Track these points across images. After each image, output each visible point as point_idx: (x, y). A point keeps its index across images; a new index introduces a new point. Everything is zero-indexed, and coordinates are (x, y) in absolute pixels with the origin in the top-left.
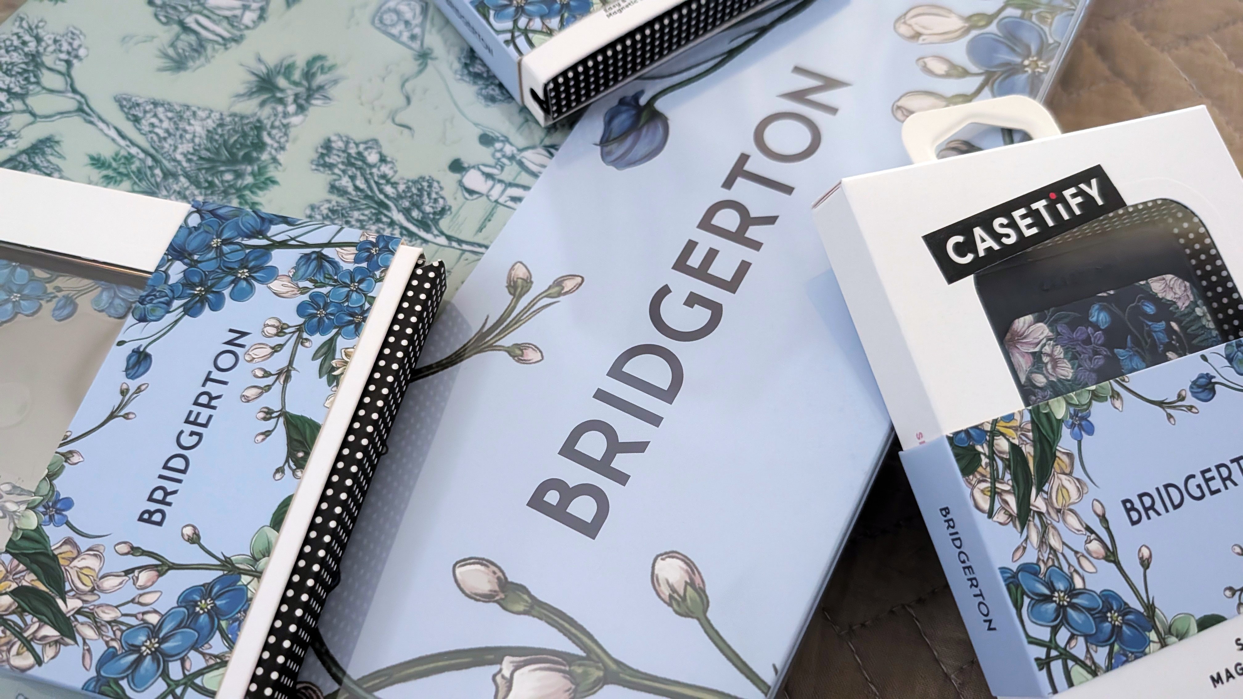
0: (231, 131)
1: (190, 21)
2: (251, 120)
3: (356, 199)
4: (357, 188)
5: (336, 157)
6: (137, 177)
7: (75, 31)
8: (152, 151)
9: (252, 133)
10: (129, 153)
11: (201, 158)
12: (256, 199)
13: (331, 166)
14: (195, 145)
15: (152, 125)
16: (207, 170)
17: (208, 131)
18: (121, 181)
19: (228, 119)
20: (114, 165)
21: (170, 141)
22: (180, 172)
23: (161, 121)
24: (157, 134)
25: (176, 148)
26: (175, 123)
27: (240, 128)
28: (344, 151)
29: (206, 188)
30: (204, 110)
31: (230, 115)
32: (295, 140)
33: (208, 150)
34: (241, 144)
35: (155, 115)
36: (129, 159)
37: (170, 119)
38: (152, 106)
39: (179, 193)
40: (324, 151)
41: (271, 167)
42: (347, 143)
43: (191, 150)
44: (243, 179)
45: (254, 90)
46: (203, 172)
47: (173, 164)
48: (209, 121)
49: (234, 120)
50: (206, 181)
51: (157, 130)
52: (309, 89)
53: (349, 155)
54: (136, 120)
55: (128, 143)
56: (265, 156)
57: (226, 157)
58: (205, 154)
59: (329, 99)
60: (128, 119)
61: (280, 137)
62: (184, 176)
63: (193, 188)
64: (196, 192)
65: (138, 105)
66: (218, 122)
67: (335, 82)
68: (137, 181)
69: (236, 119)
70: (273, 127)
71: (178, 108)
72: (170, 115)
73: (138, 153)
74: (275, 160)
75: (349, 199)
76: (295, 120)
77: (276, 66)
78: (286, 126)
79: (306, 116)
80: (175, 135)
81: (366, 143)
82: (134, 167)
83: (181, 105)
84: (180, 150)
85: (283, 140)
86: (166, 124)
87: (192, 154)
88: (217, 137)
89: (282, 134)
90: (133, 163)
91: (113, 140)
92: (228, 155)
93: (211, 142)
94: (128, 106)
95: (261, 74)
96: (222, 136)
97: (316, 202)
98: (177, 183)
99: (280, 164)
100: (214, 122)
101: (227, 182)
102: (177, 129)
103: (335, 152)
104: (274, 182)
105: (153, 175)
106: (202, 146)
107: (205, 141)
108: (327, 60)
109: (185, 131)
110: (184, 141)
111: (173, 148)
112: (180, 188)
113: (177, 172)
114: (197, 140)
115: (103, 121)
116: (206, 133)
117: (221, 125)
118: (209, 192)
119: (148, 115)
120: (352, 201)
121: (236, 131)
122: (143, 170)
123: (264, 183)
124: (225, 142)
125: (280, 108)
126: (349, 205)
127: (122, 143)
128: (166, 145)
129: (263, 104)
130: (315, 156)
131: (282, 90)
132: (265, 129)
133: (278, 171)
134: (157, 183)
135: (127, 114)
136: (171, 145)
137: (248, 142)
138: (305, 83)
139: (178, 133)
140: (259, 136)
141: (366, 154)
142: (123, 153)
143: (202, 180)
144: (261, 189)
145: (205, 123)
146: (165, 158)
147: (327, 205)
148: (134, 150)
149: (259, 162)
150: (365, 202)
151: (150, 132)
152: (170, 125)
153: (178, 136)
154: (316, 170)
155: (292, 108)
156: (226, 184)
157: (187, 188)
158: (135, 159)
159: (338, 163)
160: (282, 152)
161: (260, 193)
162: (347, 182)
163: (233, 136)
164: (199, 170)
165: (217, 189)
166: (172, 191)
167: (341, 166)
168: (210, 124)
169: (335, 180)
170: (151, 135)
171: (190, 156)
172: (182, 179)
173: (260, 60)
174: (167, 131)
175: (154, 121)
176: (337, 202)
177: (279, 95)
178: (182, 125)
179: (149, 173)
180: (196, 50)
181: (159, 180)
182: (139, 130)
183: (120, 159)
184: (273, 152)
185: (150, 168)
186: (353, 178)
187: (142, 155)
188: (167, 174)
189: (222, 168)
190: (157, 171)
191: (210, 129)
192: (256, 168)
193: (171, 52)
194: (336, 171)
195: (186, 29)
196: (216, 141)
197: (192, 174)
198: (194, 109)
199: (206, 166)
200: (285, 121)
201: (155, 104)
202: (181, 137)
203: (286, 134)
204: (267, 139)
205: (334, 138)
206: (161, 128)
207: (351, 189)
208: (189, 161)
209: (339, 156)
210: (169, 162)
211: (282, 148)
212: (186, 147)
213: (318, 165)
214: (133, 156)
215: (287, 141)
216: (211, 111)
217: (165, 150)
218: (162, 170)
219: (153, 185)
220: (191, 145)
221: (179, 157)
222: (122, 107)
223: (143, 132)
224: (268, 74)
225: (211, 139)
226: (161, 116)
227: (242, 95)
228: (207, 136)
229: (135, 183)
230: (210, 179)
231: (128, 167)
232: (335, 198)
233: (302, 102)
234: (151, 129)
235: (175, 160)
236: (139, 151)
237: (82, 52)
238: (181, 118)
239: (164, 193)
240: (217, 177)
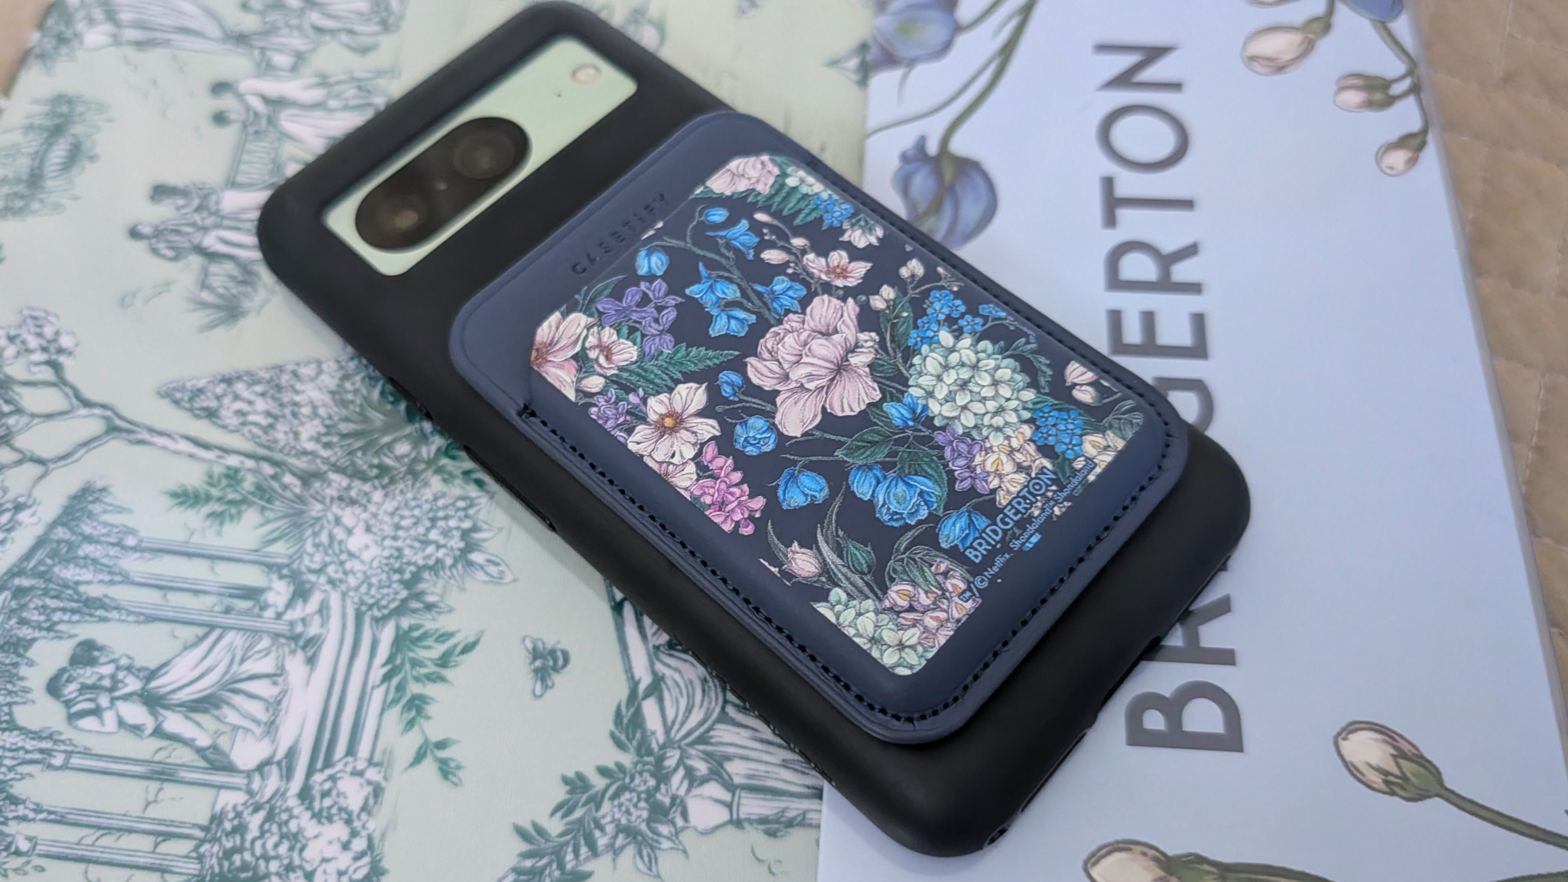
1: (210, 241)
6: (261, 499)
7: (36, 314)
8: (263, 452)
10: (229, 468)
11: (344, 436)
14: (323, 419)
15: (240, 413)
16: (364, 449)
17: (332, 393)
18: (239, 513)
20: (215, 492)
21: (282, 427)
22: (324, 468)
23: (250, 403)
24: (256, 424)
25: (297, 435)
26: (274, 398)
29: (377, 477)
30: (308, 363)
33: (347, 419)
35: (237, 397)
36: (233, 476)
38: (223, 386)
39: (341, 499)
43: (323, 430)
46: (359, 454)
47: (305, 459)
48: (323, 377)
50: (372, 466)
51: (251, 418)
54: (211, 414)
55: (218, 453)
57: (381, 420)
58: (346, 427)
60: (198, 417)
62: (334, 472)
63: (357, 484)
64: (367, 487)
65: (201, 391)
66: (339, 374)
68: (263, 503)
71: (267, 376)
72: (259, 389)
73: (242, 463)
80: (284, 416)
82: (247, 486)
83: (268, 369)
84: (304, 436)
86: (261, 405)
87: (326, 434)
88: (350, 397)
90: (242, 480)
91: (192, 456)
92: (381, 417)
93: (345, 407)
94: (186, 398)
96: (355, 392)
98: (329, 485)
100: (332, 376)
101: (404, 456)
102: (282, 405)
105: (285, 487)
106: (336, 418)
107: (336, 409)
109: (296, 404)
110: (304, 420)
111: (291, 436)
112: (339, 490)
113: (320, 469)
114: (322, 412)
115: (161, 434)
116: (329, 396)
117: (346, 378)
118: (386, 480)
119: (226, 401)
122: (265, 485)
127: (209, 455)
128: (280, 436)
134: (297, 496)
135: (191, 410)
136: (286, 433)
139: (287, 411)
142: (218, 470)
143: (365, 467)
145: (319, 381)
146: (288, 454)
148: (233, 461)
151: (243, 424)
152: (267, 403)
153: (289, 416)
156: (406, 460)
157: (349, 488)
158: (242, 474)
164: (351, 453)
165: (394, 472)
166: (328, 501)
168: (330, 381)
170: (246, 429)
171: (325, 439)
172: (334, 477)
174: (268, 414)
175: (238, 405)
178: (286, 397)
179: (275, 485)
180: (243, 283)
181: (297, 490)
182: (224, 427)
183: (219, 481)
185: (274, 477)
187: (250, 464)
188: (306, 478)
189: (386, 439)
190: (288, 479)
191: (332, 388)
193: (206, 296)
195: (212, 256)
196: (352, 402)
197: (344, 462)
198: (290, 367)
199: (360, 443)
201: (228, 381)
202: (295, 415)
206: (255, 413)
208: (328, 445)
210: (299, 459)
212: (309, 429)
214: (237, 471)
217: (282, 443)
218: (294, 474)
219: (292, 501)
220: (317, 422)
221: (310, 446)
222: (177, 403)
223: (231, 428)
225: (342, 403)
226: (246, 394)
228: (334, 400)
229: (263, 509)
230: (376, 461)
231: (238, 488)
234: (242, 419)
235: (305, 453)
236: (242, 458)
237: (65, 341)
238: (279, 388)
239: (318, 506)
240: (385, 455)
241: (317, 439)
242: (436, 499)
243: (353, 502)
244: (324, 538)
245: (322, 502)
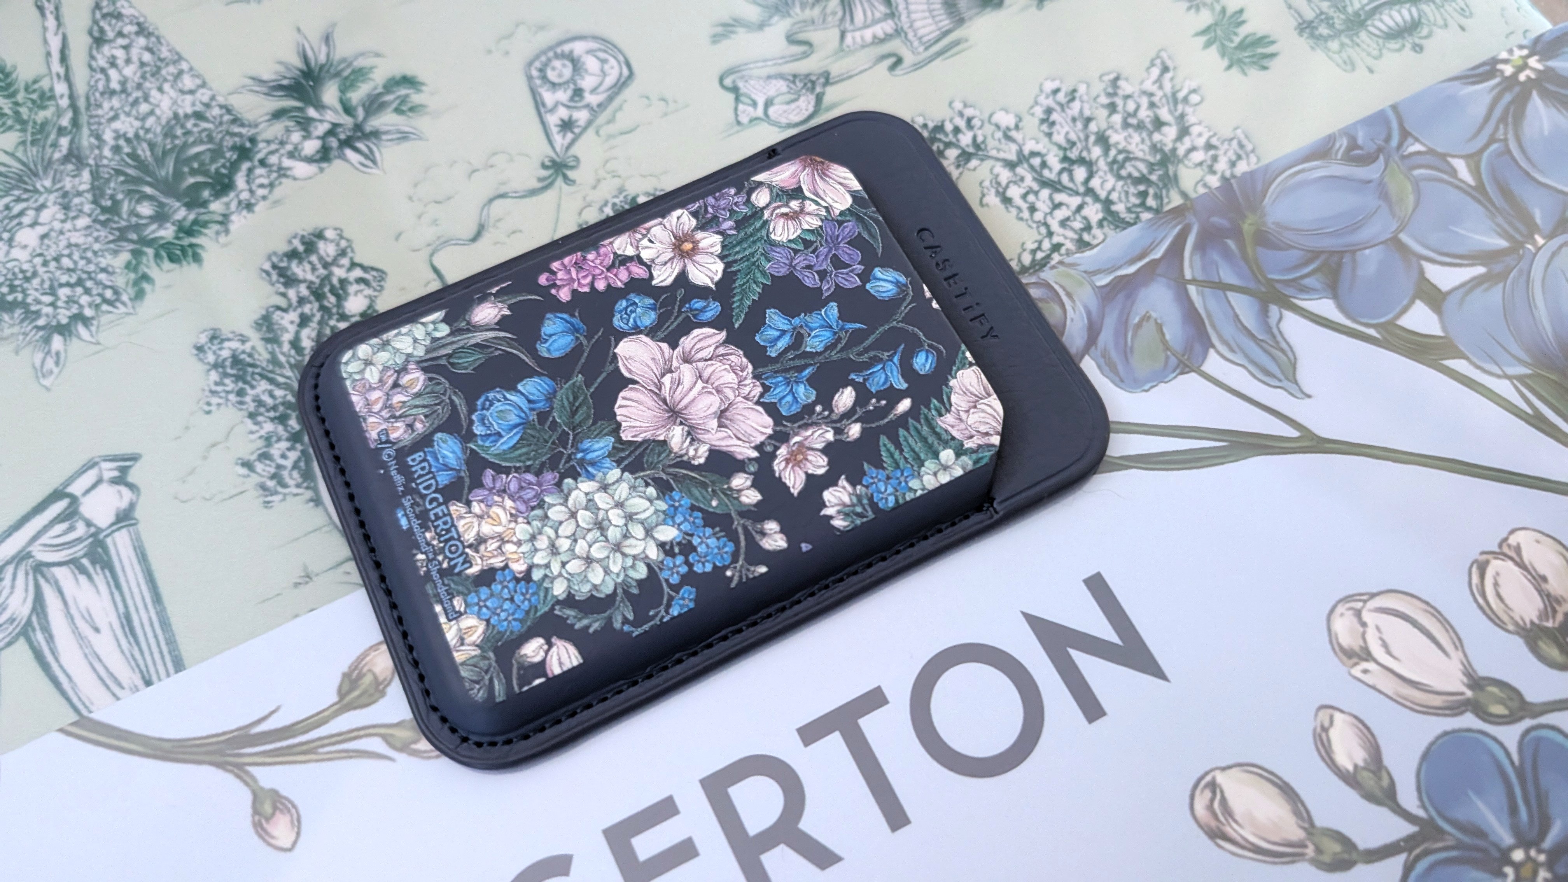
0: (204, 135)
2: (244, 131)
3: (282, 359)
4: (295, 344)
5: (308, 267)
6: (33, 134)
8: (82, 103)
9: (228, 155)
10: (52, 89)
11: (133, 156)
12: (154, 272)
13: (290, 281)
14: (142, 128)
15: (113, 61)
16: (130, 180)
17: (176, 116)
18: (10, 129)
19: (216, 111)
20: (21, 96)
21: (116, 102)
22: (91, 161)
23: (128, 61)
24: (108, 79)
25: (115, 118)
26: (143, 77)
27: (220, 136)
28: (326, 265)
29: (104, 210)
30: (196, 76)
31: (221, 107)
32: (276, 202)
33: (152, 146)
34: (202, 164)
35: (128, 47)
36: (46, 98)
37: (143, 64)
38: (134, 29)
39: (65, 195)
40: (301, 248)
41: (210, 231)
42: (343, 253)
43: (130, 135)
44: (160, 226)
45: (285, 82)
46: (121, 179)
47: (92, 141)
48: (189, 98)
49: (221, 116)
50: (113, 197)
51: (113, 73)
52: (358, 127)
53: (327, 278)
54: (99, 41)
55: (62, 71)
56: (216, 206)
57: (167, 173)
58: (144, 151)
59: (374, 162)
60: (90, 33)
61: (262, 186)
62: (91, 173)
63: (88, 197)
64: (87, 208)
65: (119, 16)
66: (199, 108)
67: (404, 137)
68: (29, 139)
69: (227, 118)
70: (263, 163)
71: (164, 55)
72: (147, 57)
73: (62, 96)
74: (224, 221)
75: (272, 353)
76: (300, 169)
77: (344, 60)
78: (282, 172)
79: (322, 170)
80: (129, 95)
81: (365, 269)
82: (42, 115)
83: (171, 50)
84: (116, 125)
85: (261, 192)
86: (129, 71)
87: (128, 140)
88: (179, 132)
89: (265, 181)
90: (44, 108)
91: (49, 54)
92: (171, 172)
93: (166, 135)
94: (105, 11)
95: (313, 64)
96: (188, 133)
97: (226, 333)
98: (75, 177)
99: (227, 232)
100: (193, 104)
101: (138, 216)
102: (139, 86)
103: (314, 258)
104: (197, 258)
105: (55, 145)
106: (149, 137)
107: (159, 130)
108: (419, 91)
109: (146, 98)
110: (134, 113)
111: (112, 114)
112: (73, 187)
113: (87, 158)
114: (150, 122)
115: (58, 18)
116: (170, 114)
117: (199, 116)
118: (102, 218)
119: (120, 42)
120: (274, 361)
121: (210, 139)
122: (49, 128)
123: (183, 250)
124: (185, 146)
125: (296, 137)
126: (264, 364)
127: (57, 67)
128: (106, 105)
129: (278, 115)
130: (283, 247)
131: (320, 106)
132: (250, 159)
133: (217, 241)
134: (50, 159)
135: (95, 22)
136: (112, 108)
137: (213, 168)
138: (361, 113)
139: (135, 95)
140: (234, 167)
141: (353, 288)
142: (45, 84)
143: (108, 192)
144: (173, 259)
145: (181, 98)
146: (89, 124)
147: (235, 345)
148: (61, 88)
149: (202, 210)
150: (289, 373)
151: (103, 70)
152: (135, 73)
153: (131, 99)
154: (268, 273)
155: (311, 147)
156: (134, 220)
157: (79, 194)
158: (51, 103)
159: (305, 281)
160: (245, 212)
161: (167, 265)
162: (292, 322)
163: (202, 142)
164: (118, 172)
165: (116, 218)
166: (58, 186)
167: (304, 291)
168: (187, 106)
169: (279, 308)
170: (99, 76)
171: (122, 143)
172: (86, 175)
173: (327, 39)
174: (123, 83)
175: (120, 54)
176: (253, 348)
177: (312, 112)
178: (150, 84)
179: (53, 135)
181: (57, 156)
182: (92, 57)
183: (34, 91)
184: (233, 206)
185: (61, 131)
186: (304, 321)
187: (64, 102)
188: (73, 155)
189: (148, 190)
190: (64, 142)
191: (181, 112)
192: (192, 217)
194: (292, 293)
196: (174, 138)
197: (105, 173)
198: (184, 66)
199: (132, 172)
200: (287, 162)
201: (142, 30)
202: (136, 102)
203: (271, 185)
204: (240, 180)
205: (330, 234)
206: (120, 72)
207: (287, 337)
208: (116, 149)
209: (314, 269)
210: (91, 135)
211: (249, 207)
212: (127, 125)
213: (274, 267)
214: (52, 97)
215: (264, 198)
216: (204, 85)
217: (100, 112)
218: (72, 142)
219: (43, 159)
220: (137, 124)
221: (108, 136)
222: (96, 7)
223: (94, 64)
224: (322, 67)
225: (168, 133)
226: (135, 52)
227: (261, 82)
228: (168, 122)
229: (23, 143)
230: (120, 196)
231: (34, 111)
232: (255, 340)
233: (333, 142)
234: (106, 65)
235: (98, 137)
236: (66, 93)
238: (156, 73)
239: (48, 183)
240: (130, 201)
241: (118, 136)
242: (104, 270)
243: (66, 207)
244: (17, 208)
245: (54, 182)
